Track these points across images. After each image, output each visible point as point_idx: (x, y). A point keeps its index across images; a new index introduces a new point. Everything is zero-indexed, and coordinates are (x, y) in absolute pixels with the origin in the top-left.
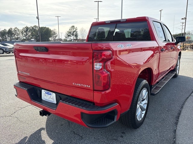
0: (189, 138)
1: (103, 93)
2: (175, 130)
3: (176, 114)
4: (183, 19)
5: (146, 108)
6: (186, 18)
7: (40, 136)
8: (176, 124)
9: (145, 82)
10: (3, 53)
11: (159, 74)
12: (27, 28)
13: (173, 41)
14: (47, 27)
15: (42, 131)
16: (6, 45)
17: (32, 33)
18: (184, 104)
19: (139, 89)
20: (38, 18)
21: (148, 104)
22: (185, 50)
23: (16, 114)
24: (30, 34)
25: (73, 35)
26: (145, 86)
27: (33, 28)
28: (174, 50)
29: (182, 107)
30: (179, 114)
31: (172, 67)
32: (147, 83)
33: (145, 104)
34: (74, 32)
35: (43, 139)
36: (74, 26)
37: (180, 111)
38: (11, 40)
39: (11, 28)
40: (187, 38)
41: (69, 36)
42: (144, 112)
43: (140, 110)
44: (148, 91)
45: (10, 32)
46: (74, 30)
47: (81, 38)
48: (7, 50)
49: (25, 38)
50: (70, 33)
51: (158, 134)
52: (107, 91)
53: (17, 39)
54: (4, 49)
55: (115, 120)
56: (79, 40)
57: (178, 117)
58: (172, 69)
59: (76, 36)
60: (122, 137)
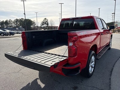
0: (118, 82)
1: (73, 58)
2: (110, 78)
3: (111, 70)
4: (113, 14)
5: (94, 66)
6: (114, 13)
7: (37, 82)
8: (111, 75)
9: (93, 52)
10: (4, 36)
11: (100, 47)
12: (17, 20)
13: (107, 28)
14: (29, 19)
15: (38, 80)
16: (6, 31)
17: (20, 23)
18: (114, 65)
19: (90, 56)
20: (24, 14)
21: (95, 65)
22: (115, 33)
23: (21, 71)
24: (19, 23)
25: (45, 24)
26: (93, 55)
27: (20, 20)
28: (108, 33)
29: (114, 66)
30: (112, 70)
31: (108, 43)
32: (94, 52)
33: (93, 64)
34: (46, 22)
35: (39, 84)
36: (46, 19)
37: (113, 69)
38: (7, 27)
39: (7, 20)
40: (116, 25)
41: (43, 24)
42: (93, 69)
43: (91, 67)
44: (95, 57)
45: (6, 23)
46: (46, 21)
47: (50, 26)
48: (6, 34)
49: (15, 26)
50: (44, 22)
51: (101, 80)
52: (75, 57)
53: (11, 26)
54: (4, 33)
55: (79, 72)
56: (49, 27)
57: (111, 72)
58: (107, 44)
59: (48, 24)
60: (82, 82)
